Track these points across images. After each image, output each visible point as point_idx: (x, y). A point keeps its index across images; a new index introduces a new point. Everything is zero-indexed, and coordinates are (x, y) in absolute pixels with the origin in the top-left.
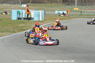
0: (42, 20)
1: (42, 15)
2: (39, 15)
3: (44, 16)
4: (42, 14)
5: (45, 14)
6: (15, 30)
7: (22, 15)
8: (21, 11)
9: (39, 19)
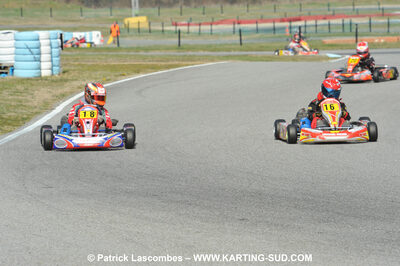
0: (52, 74)
1: (51, 53)
2: (40, 54)
3: (60, 55)
4: (50, 45)
5: (62, 47)
9: (40, 68)
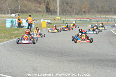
6: (12, 37)
7: (15, 24)
8: (14, 20)
